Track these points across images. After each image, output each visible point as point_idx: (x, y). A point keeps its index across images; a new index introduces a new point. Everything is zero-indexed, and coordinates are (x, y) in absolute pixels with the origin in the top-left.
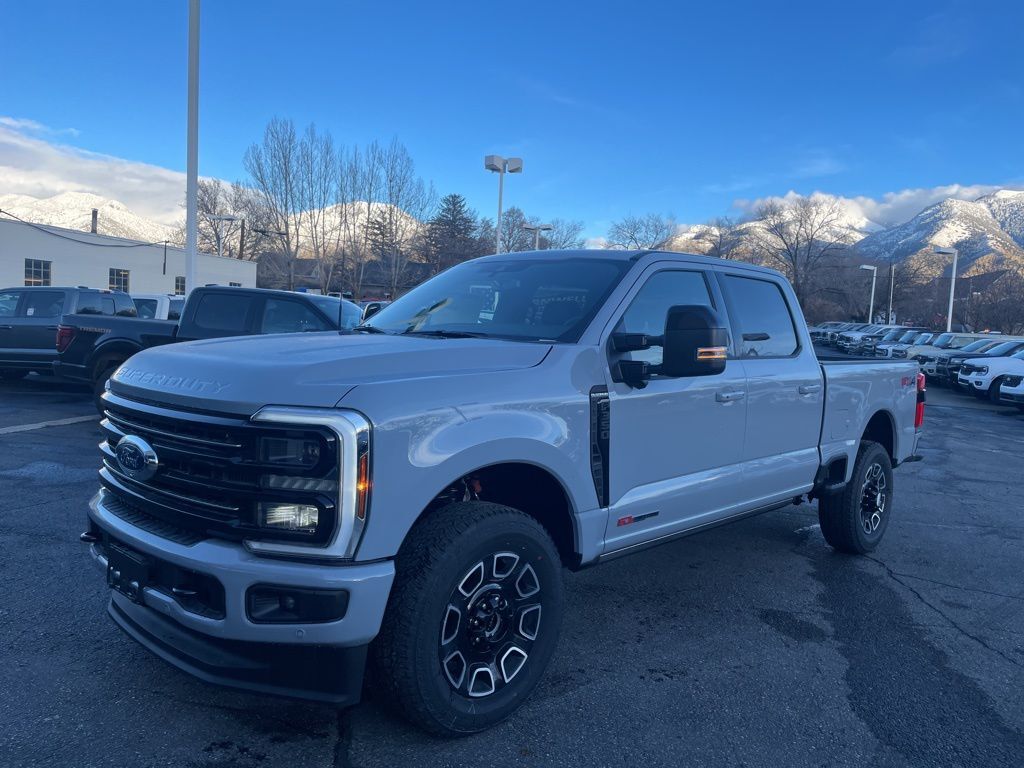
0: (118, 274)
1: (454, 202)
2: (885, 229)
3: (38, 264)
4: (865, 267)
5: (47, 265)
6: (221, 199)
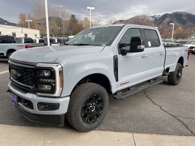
0: (14, 34)
1: (73, 16)
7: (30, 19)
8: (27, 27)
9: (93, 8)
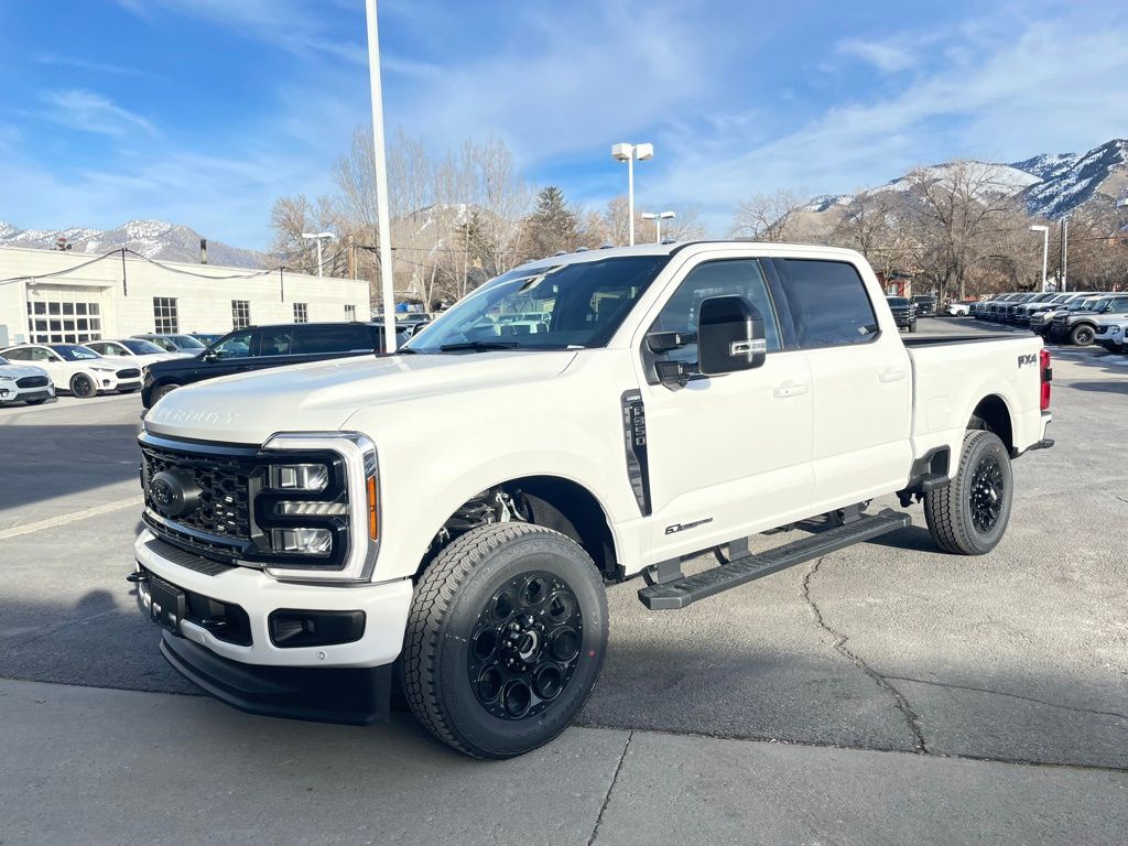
0: (240, 306)
1: (551, 196)
2: (1042, 181)
3: (165, 301)
4: (1035, 228)
5: (173, 302)
6: (308, 215)
7: (326, 226)
8: (312, 272)
9: (645, 150)
